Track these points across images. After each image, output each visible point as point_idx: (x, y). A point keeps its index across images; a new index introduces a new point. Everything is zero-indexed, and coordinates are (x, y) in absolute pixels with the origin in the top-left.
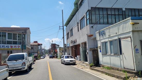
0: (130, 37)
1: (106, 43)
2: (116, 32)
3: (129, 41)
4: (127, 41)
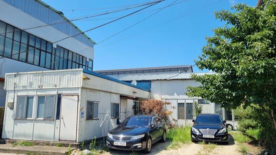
0: (78, 96)
2: (56, 84)
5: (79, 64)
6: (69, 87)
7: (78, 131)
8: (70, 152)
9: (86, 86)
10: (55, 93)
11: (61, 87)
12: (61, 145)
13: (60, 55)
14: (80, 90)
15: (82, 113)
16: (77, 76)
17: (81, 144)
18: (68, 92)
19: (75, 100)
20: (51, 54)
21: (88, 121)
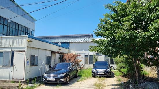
0: (25, 52)
2: (10, 44)
4: (21, 54)
5: (26, 33)
6: (19, 46)
7: (25, 73)
8: (20, 86)
9: (30, 46)
10: (10, 50)
11: (14, 46)
12: (14, 82)
13: (13, 27)
14: (26, 48)
15: (28, 62)
16: (24, 40)
17: (27, 81)
18: (19, 49)
19: (23, 54)
20: (7, 26)
21: (32, 67)
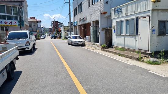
0: (149, 17)
1: (121, 22)
2: (135, 10)
3: (147, 21)
4: (145, 20)
6: (143, 11)
7: (149, 44)
9: (157, 8)
11: (138, 12)
12: (138, 52)
14: (151, 12)
15: (154, 30)
16: (148, 1)
17: (152, 53)
18: (143, 15)
21: (159, 36)
